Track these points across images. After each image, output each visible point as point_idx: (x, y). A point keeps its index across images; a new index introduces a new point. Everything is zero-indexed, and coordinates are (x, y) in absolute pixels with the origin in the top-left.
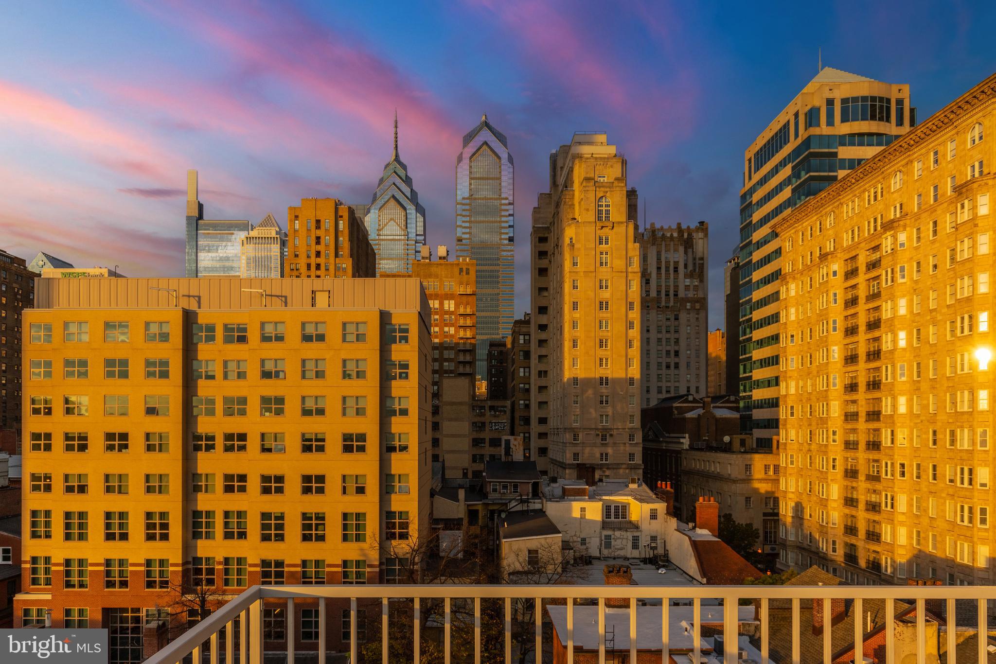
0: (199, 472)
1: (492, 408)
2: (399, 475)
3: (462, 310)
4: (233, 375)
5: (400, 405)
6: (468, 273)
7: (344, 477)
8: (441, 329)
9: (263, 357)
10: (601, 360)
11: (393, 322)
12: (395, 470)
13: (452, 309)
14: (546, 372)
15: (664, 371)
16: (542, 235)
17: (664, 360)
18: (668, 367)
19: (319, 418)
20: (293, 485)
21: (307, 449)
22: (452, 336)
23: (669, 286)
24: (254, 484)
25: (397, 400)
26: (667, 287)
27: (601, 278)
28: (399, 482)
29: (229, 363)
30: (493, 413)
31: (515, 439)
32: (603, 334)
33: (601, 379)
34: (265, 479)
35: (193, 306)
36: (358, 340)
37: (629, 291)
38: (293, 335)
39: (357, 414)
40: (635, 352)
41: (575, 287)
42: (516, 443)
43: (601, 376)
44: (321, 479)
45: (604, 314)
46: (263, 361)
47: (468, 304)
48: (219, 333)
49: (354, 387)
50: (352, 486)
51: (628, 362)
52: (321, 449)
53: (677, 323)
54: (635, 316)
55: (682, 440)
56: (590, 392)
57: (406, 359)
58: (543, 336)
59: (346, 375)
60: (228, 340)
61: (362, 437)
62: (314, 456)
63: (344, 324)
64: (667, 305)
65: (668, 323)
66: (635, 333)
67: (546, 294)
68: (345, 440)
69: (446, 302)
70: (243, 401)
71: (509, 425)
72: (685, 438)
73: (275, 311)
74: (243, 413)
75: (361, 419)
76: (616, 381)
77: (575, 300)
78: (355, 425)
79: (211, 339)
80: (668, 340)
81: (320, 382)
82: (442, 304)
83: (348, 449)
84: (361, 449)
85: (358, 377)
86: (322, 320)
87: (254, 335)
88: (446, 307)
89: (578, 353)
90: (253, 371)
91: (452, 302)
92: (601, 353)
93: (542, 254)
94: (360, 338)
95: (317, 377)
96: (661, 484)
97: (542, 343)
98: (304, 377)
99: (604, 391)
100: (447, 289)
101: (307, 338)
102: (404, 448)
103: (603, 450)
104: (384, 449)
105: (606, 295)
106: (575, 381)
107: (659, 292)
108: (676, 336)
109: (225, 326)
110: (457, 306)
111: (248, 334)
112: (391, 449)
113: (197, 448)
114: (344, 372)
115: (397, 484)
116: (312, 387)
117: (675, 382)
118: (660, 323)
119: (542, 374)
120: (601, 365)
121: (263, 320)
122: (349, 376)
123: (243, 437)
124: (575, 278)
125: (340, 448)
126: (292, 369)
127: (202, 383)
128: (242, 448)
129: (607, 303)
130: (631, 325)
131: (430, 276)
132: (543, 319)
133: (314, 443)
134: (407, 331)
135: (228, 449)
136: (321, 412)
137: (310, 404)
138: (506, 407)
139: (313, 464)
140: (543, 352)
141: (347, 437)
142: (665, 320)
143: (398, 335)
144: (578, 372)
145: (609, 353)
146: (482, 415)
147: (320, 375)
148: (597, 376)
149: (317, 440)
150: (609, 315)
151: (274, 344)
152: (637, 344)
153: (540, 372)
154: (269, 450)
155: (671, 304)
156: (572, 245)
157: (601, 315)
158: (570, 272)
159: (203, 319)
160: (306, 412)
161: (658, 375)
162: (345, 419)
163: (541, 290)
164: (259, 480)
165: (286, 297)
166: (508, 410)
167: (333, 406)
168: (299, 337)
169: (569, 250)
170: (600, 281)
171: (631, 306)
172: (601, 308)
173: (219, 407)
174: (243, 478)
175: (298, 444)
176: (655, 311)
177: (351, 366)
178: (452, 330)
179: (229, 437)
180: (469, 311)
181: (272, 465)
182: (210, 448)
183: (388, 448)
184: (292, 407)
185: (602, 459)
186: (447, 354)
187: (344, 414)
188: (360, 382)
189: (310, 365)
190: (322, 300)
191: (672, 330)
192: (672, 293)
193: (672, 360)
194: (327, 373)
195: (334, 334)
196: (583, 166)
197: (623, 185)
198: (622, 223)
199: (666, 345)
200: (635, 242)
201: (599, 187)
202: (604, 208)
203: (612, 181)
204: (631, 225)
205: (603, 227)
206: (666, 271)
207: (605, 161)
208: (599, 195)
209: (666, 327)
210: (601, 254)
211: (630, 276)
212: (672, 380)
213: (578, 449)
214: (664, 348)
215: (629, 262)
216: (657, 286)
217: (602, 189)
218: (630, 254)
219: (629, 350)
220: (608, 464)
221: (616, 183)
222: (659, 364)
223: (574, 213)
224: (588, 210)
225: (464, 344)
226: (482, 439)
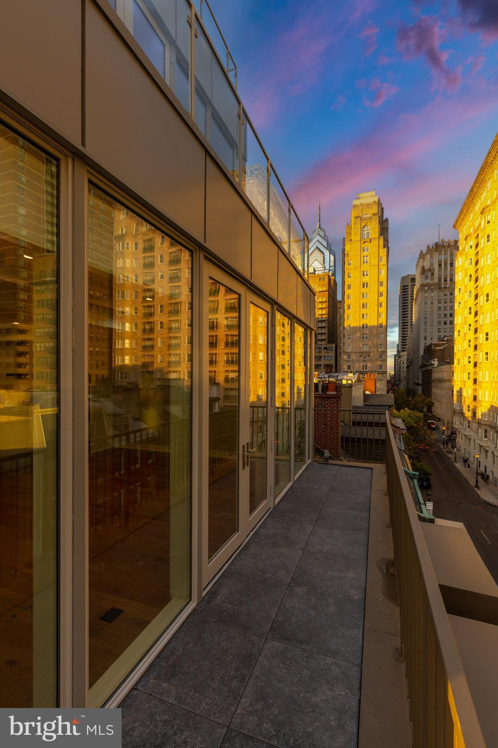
1: (325, 348)
3: (319, 300)
6: (323, 280)
10: (363, 315)
15: (442, 326)
17: (443, 320)
18: (445, 323)
23: (447, 275)
26: (445, 275)
27: (364, 270)
30: (326, 351)
32: (365, 301)
33: (364, 325)
37: (380, 276)
40: (383, 310)
41: (350, 277)
45: (365, 290)
47: (323, 296)
51: (379, 315)
53: (452, 296)
54: (383, 289)
55: (433, 362)
56: (358, 334)
64: (445, 286)
65: (446, 297)
71: (334, 357)
72: (435, 361)
77: (349, 284)
89: (352, 312)
92: (364, 311)
99: (366, 331)
103: (364, 364)
105: (366, 279)
106: (352, 328)
107: (440, 279)
108: (451, 304)
110: (318, 298)
117: (450, 332)
118: (440, 298)
120: (363, 318)
124: (349, 272)
129: (367, 284)
138: (333, 347)
142: (443, 296)
144: (351, 322)
145: (368, 311)
146: (320, 352)
148: (362, 324)
150: (368, 290)
152: (384, 305)
155: (448, 285)
156: (348, 254)
157: (364, 290)
161: (439, 329)
166: (334, 349)
169: (346, 257)
170: (363, 272)
171: (381, 284)
172: (364, 287)
176: (437, 291)
180: (324, 300)
185: (363, 369)
191: (448, 301)
192: (448, 279)
193: (448, 319)
196: (356, 210)
197: (377, 217)
198: (376, 238)
199: (444, 310)
200: (384, 248)
201: (363, 220)
202: (366, 232)
203: (371, 216)
204: (382, 239)
205: (364, 242)
206: (445, 266)
207: (368, 205)
208: (363, 225)
209: (445, 299)
210: (364, 257)
211: (381, 267)
212: (448, 331)
213: (349, 364)
214: (442, 312)
215: (380, 259)
216: (439, 276)
217: (365, 221)
218: (381, 255)
219: (380, 308)
220: (367, 371)
221: (373, 217)
222: (439, 322)
223: (351, 237)
224: (356, 234)
225: (322, 317)
226: (320, 365)
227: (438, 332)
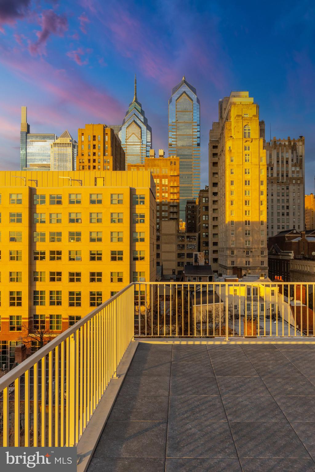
0: (37, 271)
1: (188, 237)
2: (140, 272)
3: (172, 184)
4: (54, 221)
5: (140, 236)
6: (175, 164)
7: (112, 273)
8: (161, 194)
9: (70, 212)
10: (246, 211)
11: (137, 193)
12: (138, 270)
13: (167, 184)
14: (217, 218)
15: (281, 217)
16: (214, 145)
17: (281, 211)
18: (283, 215)
19: (99, 243)
20: (85, 277)
21: (92, 259)
22: (166, 198)
23: (284, 171)
24: (65, 277)
25: (139, 234)
26: (283, 171)
27: (246, 168)
28: (140, 276)
29: (53, 215)
30: (188, 239)
31: (200, 254)
32: (247, 198)
33: (246, 221)
34: (71, 274)
35: (34, 186)
36: (118, 203)
37: (261, 175)
38: (86, 201)
39: (118, 241)
40: (264, 208)
41: (232, 173)
42: (200, 256)
43: (246, 220)
44: (100, 274)
45: (247, 187)
46: (70, 214)
47: (175, 181)
48: (47, 200)
49: (116, 227)
50: (115, 278)
51: (260, 213)
52: (100, 259)
53: (288, 191)
54: (264, 188)
55: (290, 254)
56: (240, 228)
57: (143, 212)
58: (215, 198)
59: (112, 221)
60: (52, 203)
61: (121, 253)
62: (96, 262)
63: (112, 195)
64: (283, 181)
65: (283, 191)
66: (264, 198)
67: (216, 176)
68: (112, 254)
69: (163, 180)
70: (60, 234)
71: (197, 246)
72: (292, 253)
73: (76, 188)
74: (59, 240)
75: (120, 243)
76: (254, 223)
77: (232, 180)
78: (117, 247)
79: (43, 202)
80: (283, 200)
81: (99, 224)
82: (161, 181)
83: (113, 259)
84: (121, 259)
85: (119, 222)
86: (100, 192)
87: (65, 201)
88: (163, 183)
89: (234, 208)
90: (65, 219)
91: (167, 180)
92: (246, 208)
93: (215, 155)
94: (120, 202)
95: (98, 222)
96: (277, 277)
97: (215, 202)
98: (91, 222)
99: (248, 228)
100: (164, 173)
101: (93, 202)
102: (142, 258)
103: (247, 259)
104: (132, 259)
105: (248, 177)
106: (232, 223)
107: (278, 174)
108: (287, 198)
109: (50, 195)
110: (169, 182)
111: (62, 200)
112: (136, 259)
113: (36, 258)
114: (112, 219)
115: (139, 277)
116: (95, 227)
117: (287, 223)
118: (279, 191)
119: (215, 219)
120: (246, 214)
121: (70, 193)
122: (114, 222)
123: (59, 253)
124: (232, 168)
125: (110, 258)
126: (85, 218)
127: (38, 225)
128: (59, 258)
129: (249, 181)
130: (262, 193)
131: (155, 166)
132: (215, 190)
133: (96, 256)
134: (144, 198)
135: (52, 259)
136: (100, 240)
137: (94, 236)
138: (195, 236)
139: (96, 266)
140: (215, 207)
141: (113, 253)
142: (281, 189)
143: (139, 200)
144: (234, 218)
145: (250, 208)
146: (183, 241)
147: (99, 221)
148: (244, 220)
149: (98, 254)
150: (250, 188)
151: (76, 205)
152: (265, 203)
153: (214, 218)
154: (74, 259)
155: (285, 181)
156: (230, 151)
158: (229, 165)
159: (39, 192)
160: (92, 240)
161: (278, 219)
162: (112, 243)
163: (214, 174)
164: (68, 275)
165: (81, 181)
166: (197, 238)
167: (106, 237)
168: (88, 201)
169: (228, 153)
170: (245, 169)
171: (262, 183)
172: (246, 184)
173: (47, 237)
174: (59, 274)
175: (88, 256)
176: (276, 185)
177: (115, 216)
178: (167, 195)
179: (52, 252)
180: (175, 185)
181: (75, 267)
182: (43, 258)
183: (134, 258)
184: (85, 237)
185: (246, 264)
186: (163, 208)
187: (112, 241)
188: (120, 224)
189: (94, 216)
190: (100, 182)
191: (285, 194)
192: (285, 175)
193: (285, 211)
194: (103, 220)
195: (106, 200)
196: (236, 108)
197: (257, 119)
198: (256, 139)
199: (282, 203)
200: (264, 149)
201: (245, 120)
202: (247, 131)
203: (251, 116)
204: (262, 140)
205: (246, 141)
206: (282, 163)
207: (247, 105)
208: (244, 124)
209: (282, 193)
210: (246, 155)
211: (261, 167)
212: (285, 221)
213: (234, 259)
214: (281, 204)
215: (260, 160)
216: (277, 171)
217: (246, 121)
218: (261, 155)
219: (261, 206)
220: (250, 267)
221: (254, 118)
222: (278, 213)
223: (231, 134)
224: (238, 132)
225: (173, 202)
226: (183, 254)
227: (278, 222)
